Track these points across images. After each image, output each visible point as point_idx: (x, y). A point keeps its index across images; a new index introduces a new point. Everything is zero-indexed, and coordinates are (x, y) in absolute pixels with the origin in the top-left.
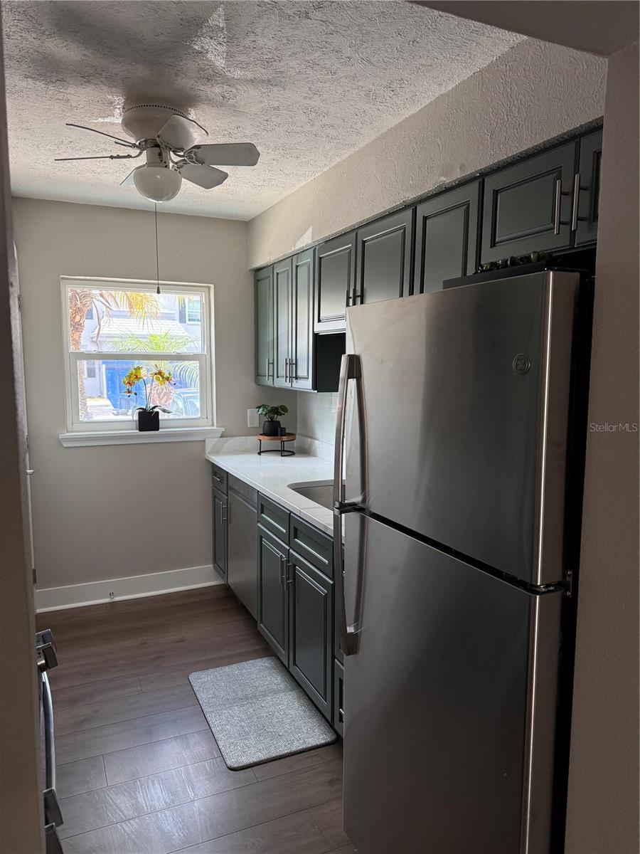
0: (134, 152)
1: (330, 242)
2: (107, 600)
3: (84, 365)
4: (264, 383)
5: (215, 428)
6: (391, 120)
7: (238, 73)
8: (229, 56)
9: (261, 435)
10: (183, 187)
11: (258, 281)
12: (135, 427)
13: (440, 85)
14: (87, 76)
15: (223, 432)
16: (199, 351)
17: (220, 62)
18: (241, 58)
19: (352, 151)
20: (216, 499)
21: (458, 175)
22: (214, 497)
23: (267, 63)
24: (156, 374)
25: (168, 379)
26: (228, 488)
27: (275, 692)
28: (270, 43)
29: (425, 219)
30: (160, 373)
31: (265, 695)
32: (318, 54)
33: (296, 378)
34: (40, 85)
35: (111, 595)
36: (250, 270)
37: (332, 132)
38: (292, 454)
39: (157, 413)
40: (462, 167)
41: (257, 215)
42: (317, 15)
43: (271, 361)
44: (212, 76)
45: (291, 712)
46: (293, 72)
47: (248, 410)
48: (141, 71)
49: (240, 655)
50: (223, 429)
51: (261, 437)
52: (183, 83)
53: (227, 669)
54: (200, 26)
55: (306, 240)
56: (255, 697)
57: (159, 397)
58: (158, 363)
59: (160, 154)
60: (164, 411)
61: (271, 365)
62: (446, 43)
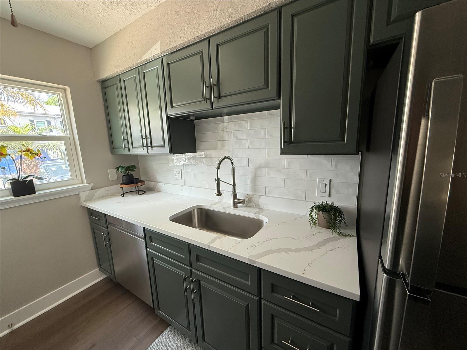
4: (120, 153)
5: (85, 184)
9: (121, 184)
11: (105, 88)
12: (9, 194)
15: (92, 186)
20: (95, 230)
24: (24, 151)
26: (107, 223)
30: (28, 150)
33: (152, 147)
36: (98, 81)
38: (144, 192)
39: (31, 181)
43: (126, 138)
47: (108, 170)
50: (92, 184)
51: (123, 186)
55: (157, 53)
57: (29, 168)
58: (25, 142)
60: (38, 178)
61: (126, 141)
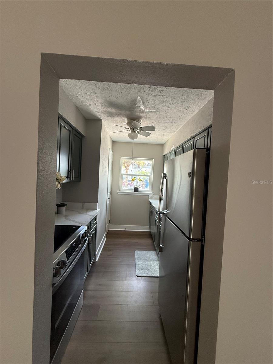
0: (129, 130)
1: (178, 148)
2: (124, 230)
3: (124, 176)
5: (152, 193)
6: (189, 117)
7: (148, 110)
8: (145, 107)
10: (138, 136)
11: (164, 158)
12: (133, 191)
13: (199, 106)
14: (118, 115)
16: (150, 174)
17: (143, 109)
18: (147, 107)
19: (182, 125)
21: (203, 128)
22: (150, 210)
23: (154, 107)
25: (141, 180)
26: (152, 207)
27: (154, 260)
28: (152, 102)
29: (196, 140)
30: (140, 179)
31: (151, 260)
32: (164, 103)
34: (110, 118)
35: (125, 229)
36: (163, 156)
37: (175, 121)
39: (138, 188)
40: (204, 127)
41: (165, 143)
42: (160, 94)
44: (143, 112)
45: (156, 266)
46: (160, 108)
48: (128, 113)
49: (148, 249)
52: (137, 114)
53: (144, 251)
54: (136, 101)
55: (173, 148)
56: (149, 260)
58: (140, 176)
59: (134, 130)
60: (140, 188)
62: (196, 96)
